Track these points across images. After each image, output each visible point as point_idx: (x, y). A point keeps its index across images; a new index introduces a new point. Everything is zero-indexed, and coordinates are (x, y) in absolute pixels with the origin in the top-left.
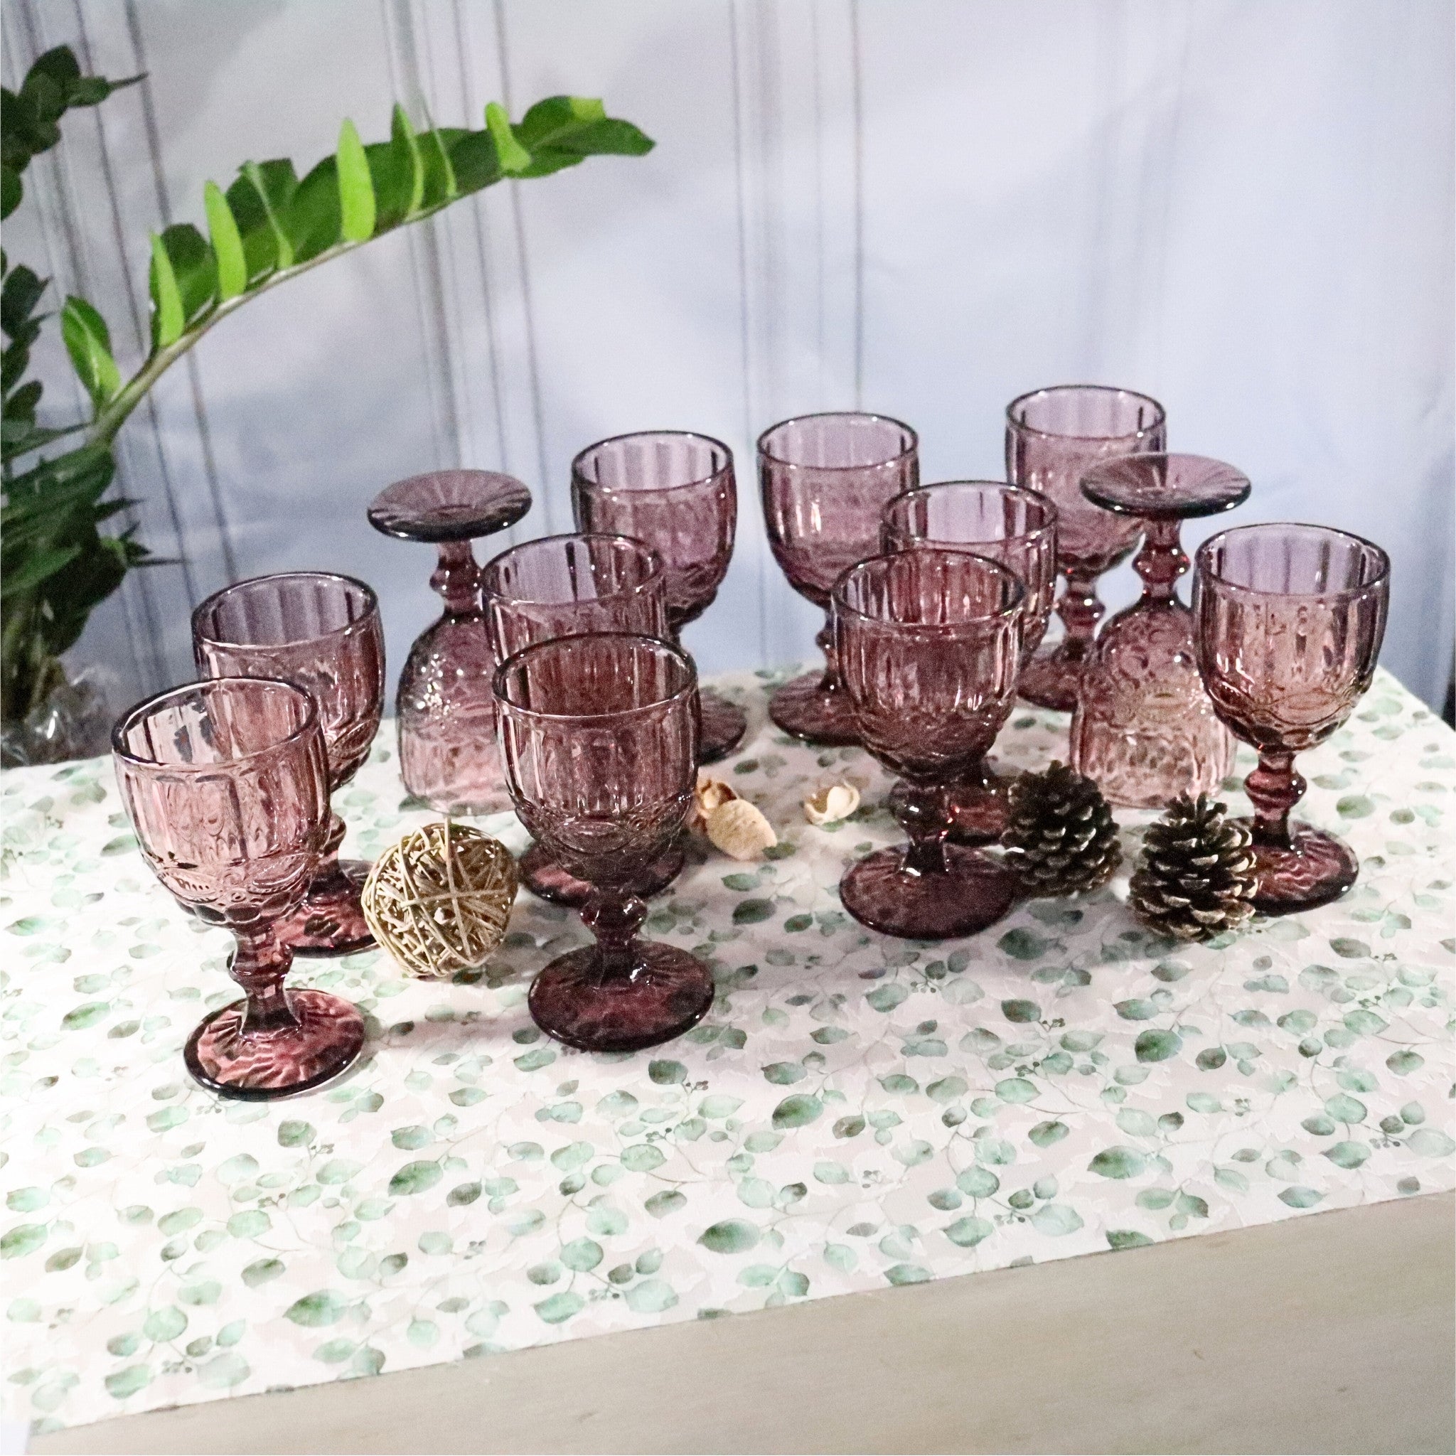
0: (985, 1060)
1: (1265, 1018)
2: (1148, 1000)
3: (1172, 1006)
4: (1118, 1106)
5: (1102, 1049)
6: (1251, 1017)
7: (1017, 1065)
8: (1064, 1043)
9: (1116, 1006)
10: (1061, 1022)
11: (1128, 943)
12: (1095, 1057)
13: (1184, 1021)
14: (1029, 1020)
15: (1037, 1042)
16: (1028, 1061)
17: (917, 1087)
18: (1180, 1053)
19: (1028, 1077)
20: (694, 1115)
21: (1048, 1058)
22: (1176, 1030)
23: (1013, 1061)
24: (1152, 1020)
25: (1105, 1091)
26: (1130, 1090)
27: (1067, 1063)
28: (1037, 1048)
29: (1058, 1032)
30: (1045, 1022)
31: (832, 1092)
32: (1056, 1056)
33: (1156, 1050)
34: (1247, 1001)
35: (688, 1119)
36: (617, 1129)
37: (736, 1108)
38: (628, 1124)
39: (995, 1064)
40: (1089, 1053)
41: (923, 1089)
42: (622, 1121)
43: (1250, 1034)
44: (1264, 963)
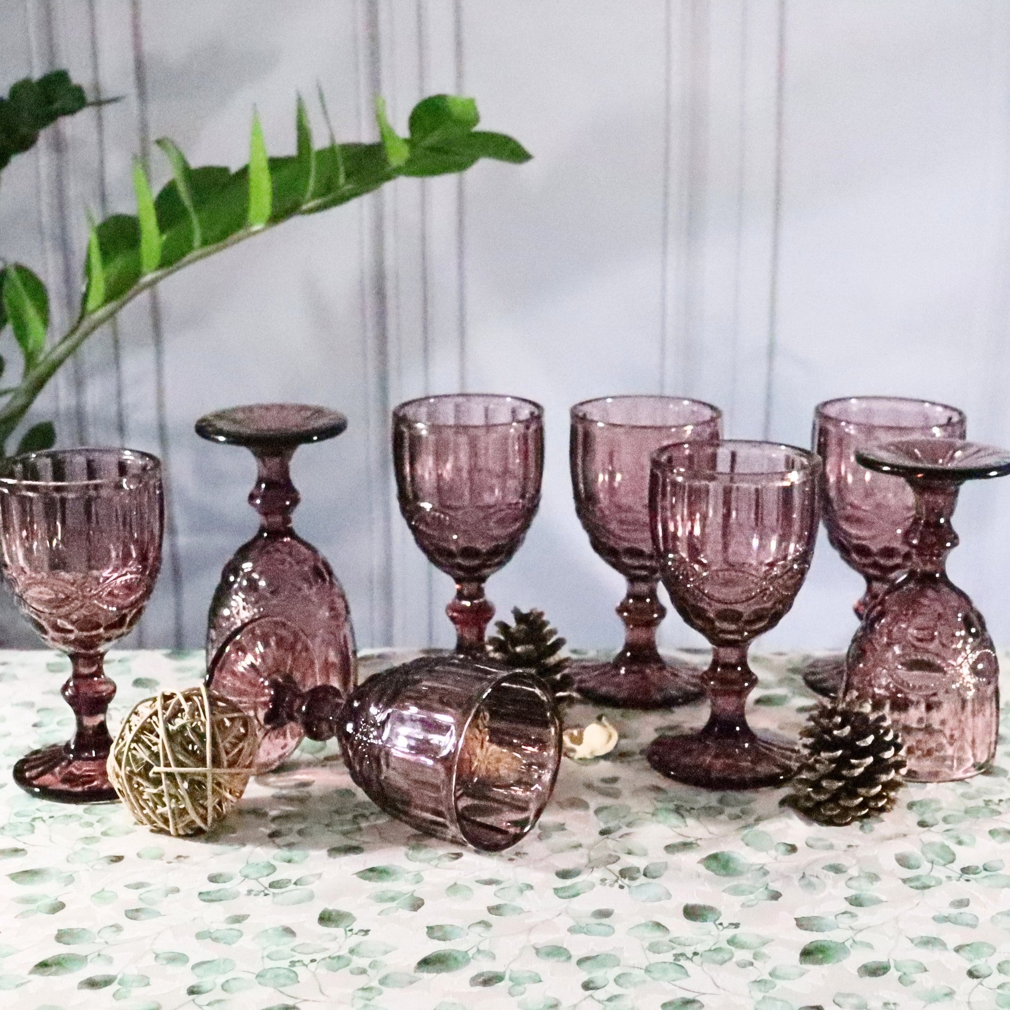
0: (647, 944)
1: (943, 945)
2: (832, 918)
3: (853, 925)
4: (762, 995)
5: (765, 950)
6: (928, 942)
7: (674, 952)
8: (731, 942)
9: (796, 919)
10: (737, 926)
11: (831, 874)
12: (756, 956)
13: (858, 938)
14: (706, 921)
15: (704, 938)
16: (689, 952)
17: (570, 957)
18: (844, 961)
19: (683, 962)
20: (344, 952)
21: (710, 950)
22: (848, 944)
23: (673, 949)
24: (826, 933)
25: (755, 981)
26: (780, 983)
27: (727, 957)
28: (702, 941)
29: (731, 932)
30: (721, 924)
31: (484, 951)
32: (718, 950)
33: (821, 956)
34: (932, 930)
35: (338, 954)
36: (266, 953)
37: (386, 952)
38: (278, 952)
39: (654, 948)
40: (753, 952)
41: (574, 960)
42: (274, 948)
43: (923, 955)
44: (962, 903)
